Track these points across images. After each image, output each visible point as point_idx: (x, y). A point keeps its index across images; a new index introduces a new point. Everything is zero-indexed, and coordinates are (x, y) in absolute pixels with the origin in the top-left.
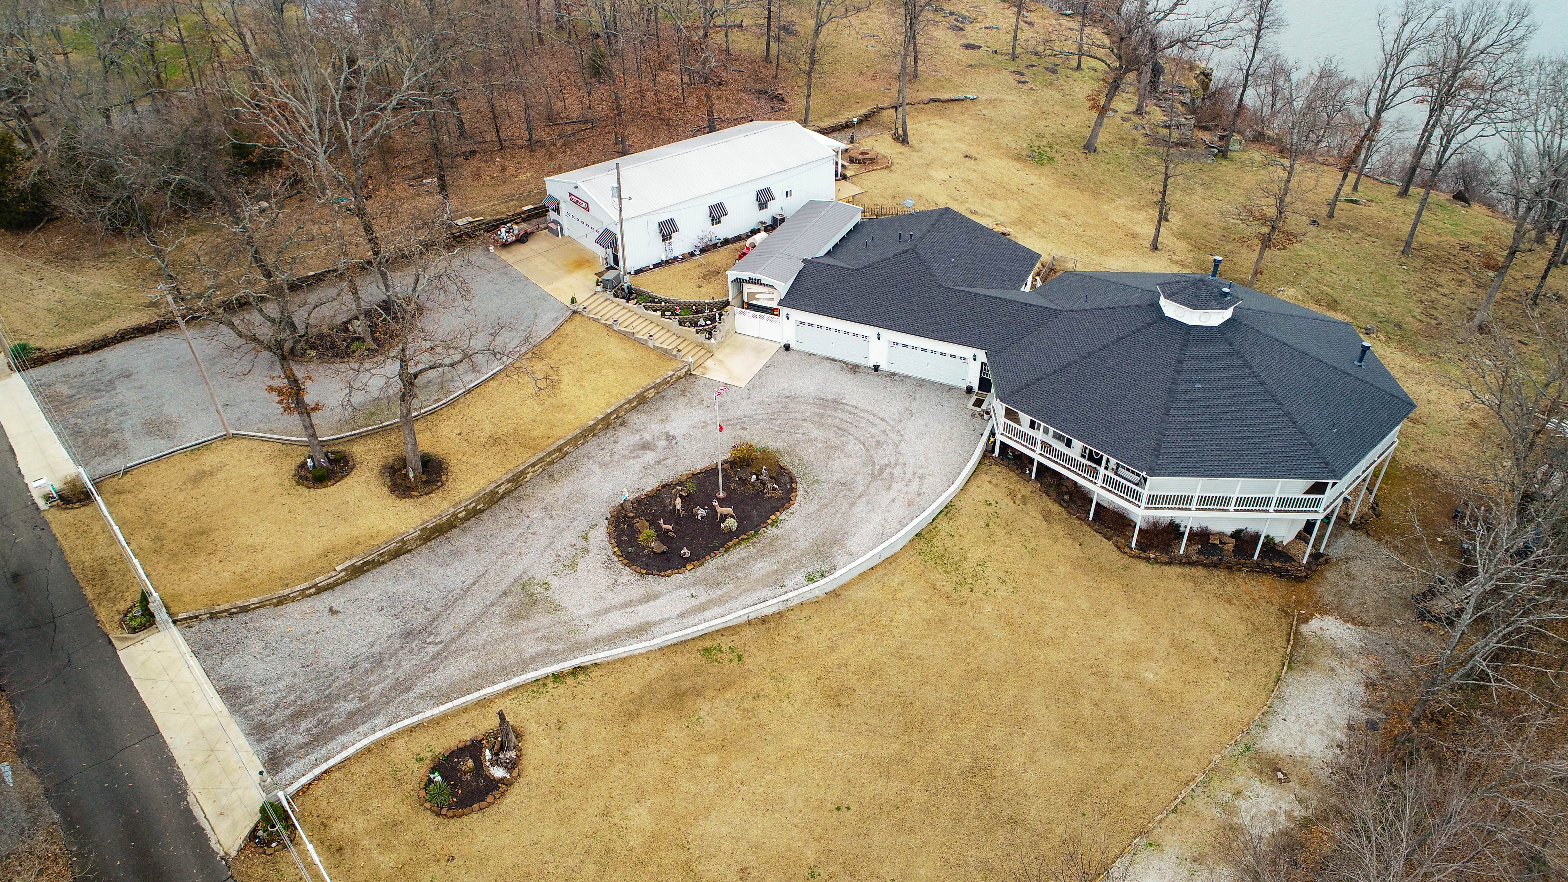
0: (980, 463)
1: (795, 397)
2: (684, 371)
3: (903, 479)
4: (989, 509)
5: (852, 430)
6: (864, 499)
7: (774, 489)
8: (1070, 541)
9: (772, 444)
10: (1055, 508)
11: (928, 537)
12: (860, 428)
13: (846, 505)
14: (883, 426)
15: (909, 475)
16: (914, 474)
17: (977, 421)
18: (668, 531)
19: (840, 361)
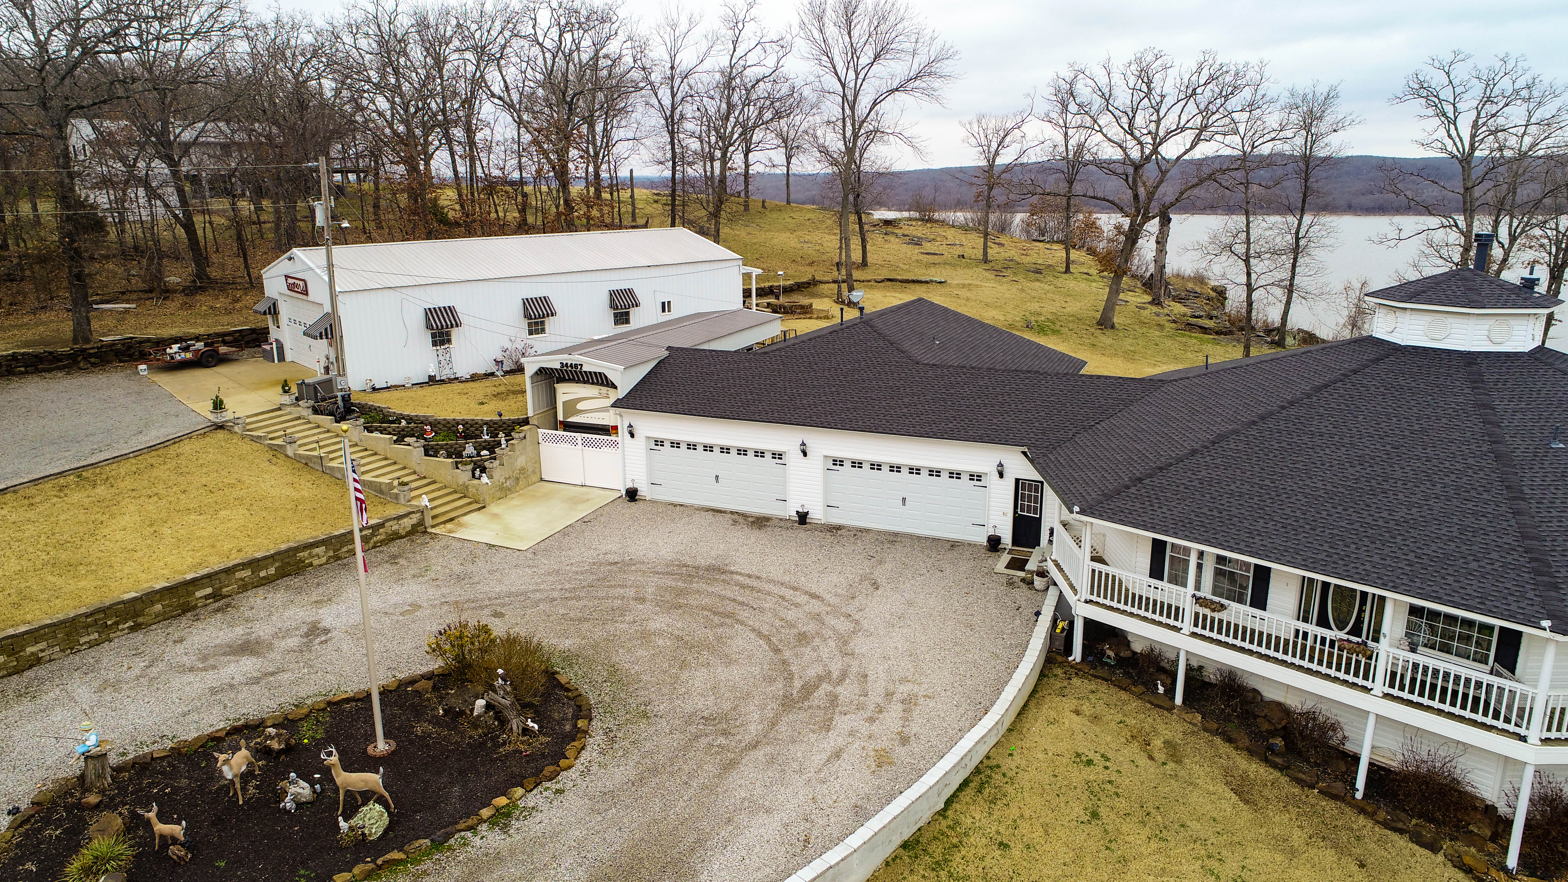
0: (1042, 675)
1: (632, 562)
2: (407, 523)
3: (860, 707)
4: (1089, 773)
5: (744, 614)
6: (759, 754)
7: (526, 731)
8: (1329, 856)
9: (554, 641)
10: (1256, 769)
11: (937, 850)
12: (762, 610)
13: (711, 768)
14: (816, 606)
15: (876, 696)
16: (889, 695)
17: (1022, 594)
18: (167, 841)
19: (732, 513)
